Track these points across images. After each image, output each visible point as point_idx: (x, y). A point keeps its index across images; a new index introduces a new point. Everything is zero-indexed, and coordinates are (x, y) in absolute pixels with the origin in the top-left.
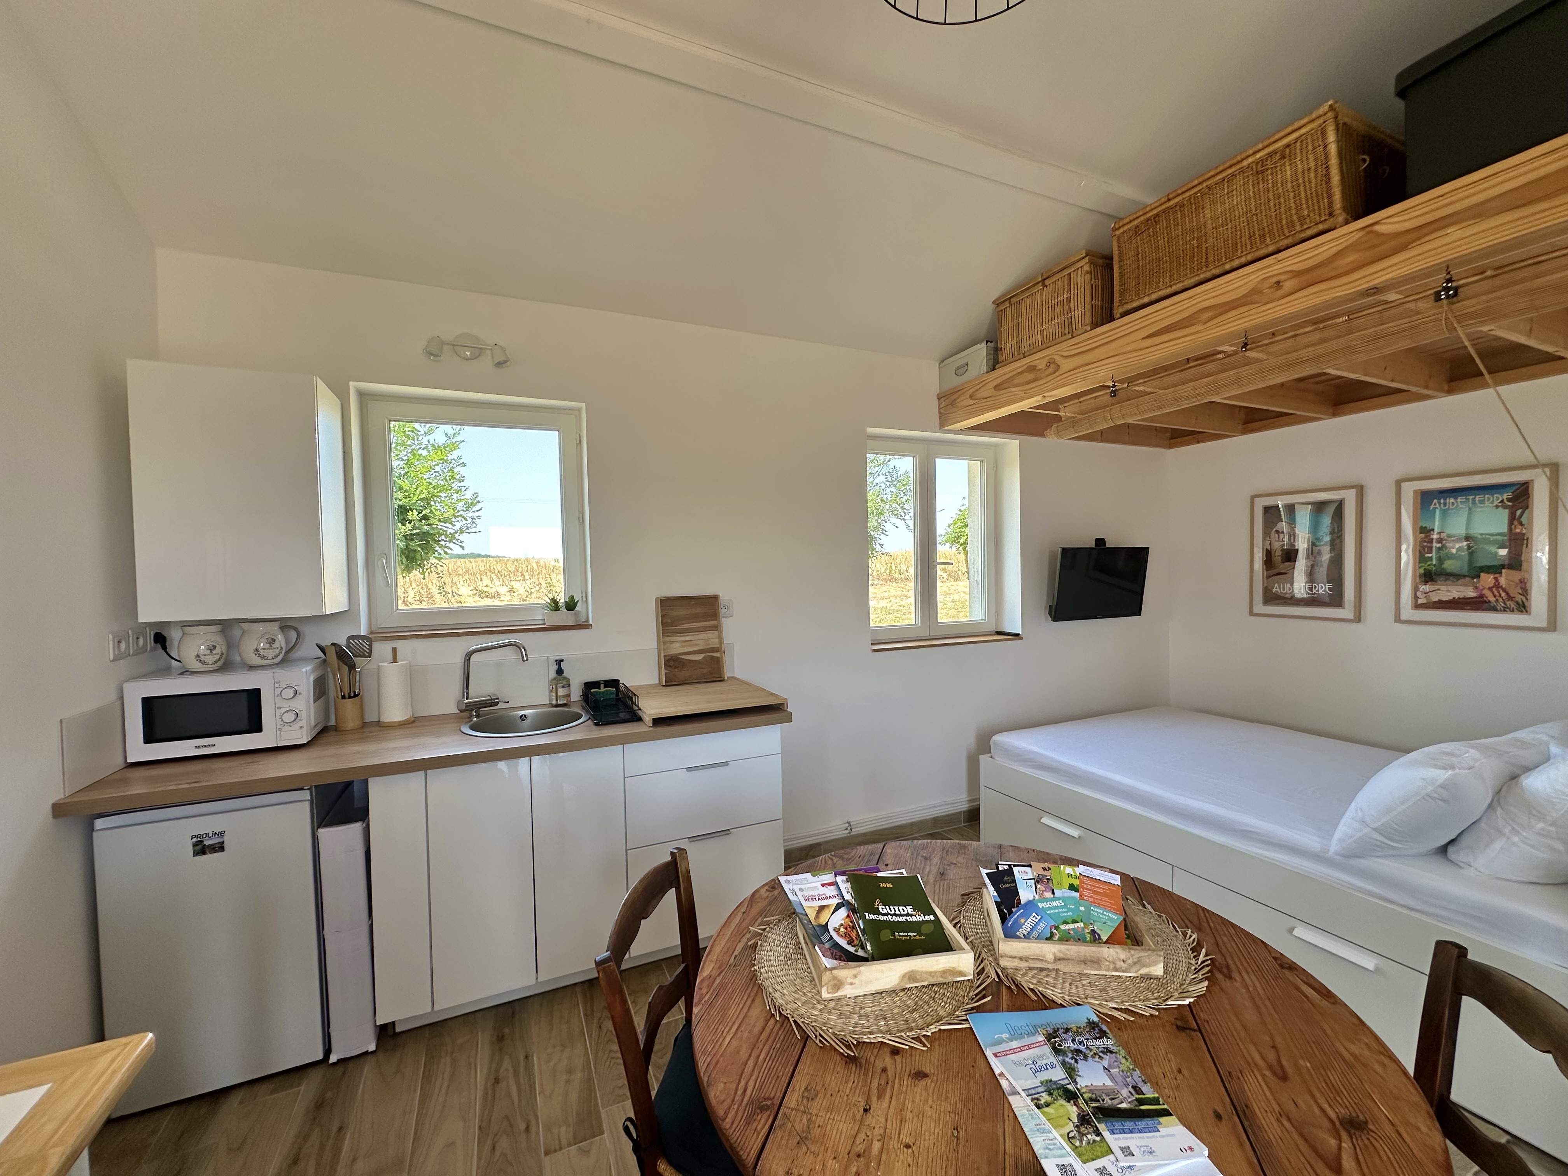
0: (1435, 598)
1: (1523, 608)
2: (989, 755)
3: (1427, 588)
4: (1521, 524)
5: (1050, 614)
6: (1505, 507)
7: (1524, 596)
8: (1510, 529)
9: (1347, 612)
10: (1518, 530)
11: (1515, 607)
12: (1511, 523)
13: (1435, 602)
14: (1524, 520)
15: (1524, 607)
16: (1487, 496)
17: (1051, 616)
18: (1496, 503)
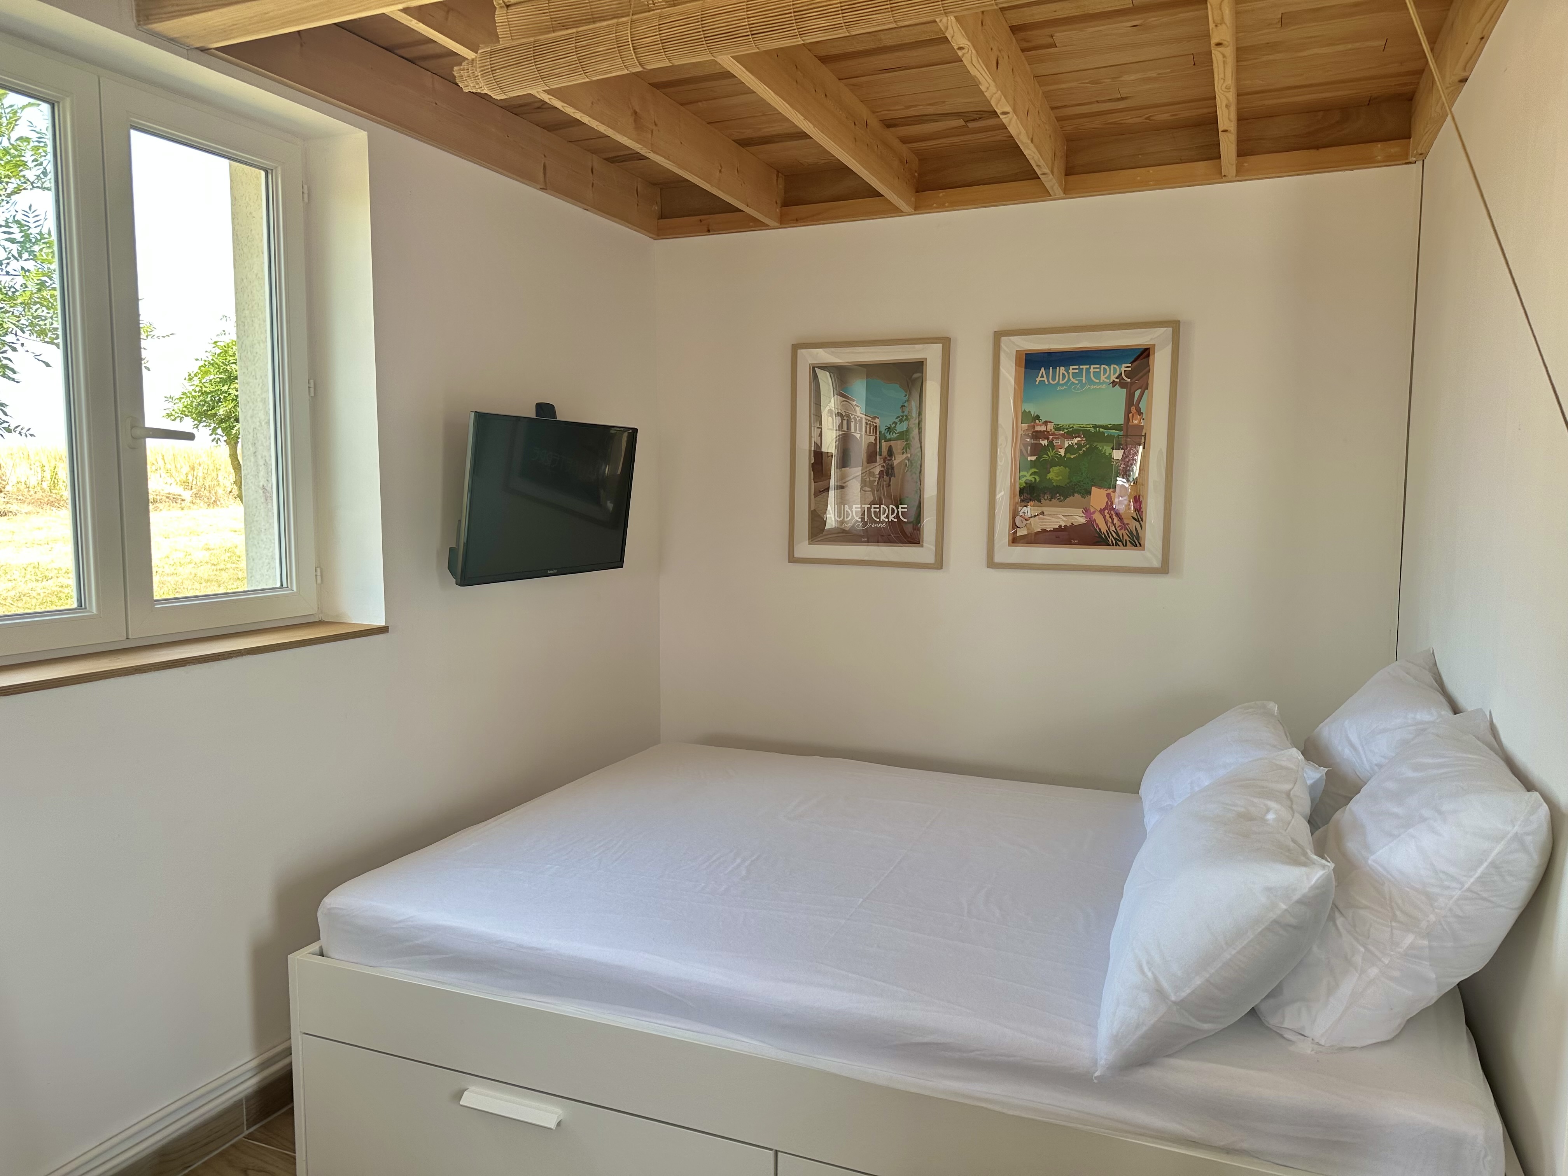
0: (1037, 525)
1: (1136, 541)
2: (315, 947)
3: (1028, 510)
4: (1140, 413)
5: (451, 568)
6: (1123, 385)
7: (1139, 521)
8: (1127, 419)
9: (924, 553)
10: (1136, 422)
11: (1128, 539)
12: (1128, 412)
13: (1037, 533)
14: (1142, 405)
15: (1138, 538)
16: (1103, 366)
17: (453, 574)
18: (1113, 378)
